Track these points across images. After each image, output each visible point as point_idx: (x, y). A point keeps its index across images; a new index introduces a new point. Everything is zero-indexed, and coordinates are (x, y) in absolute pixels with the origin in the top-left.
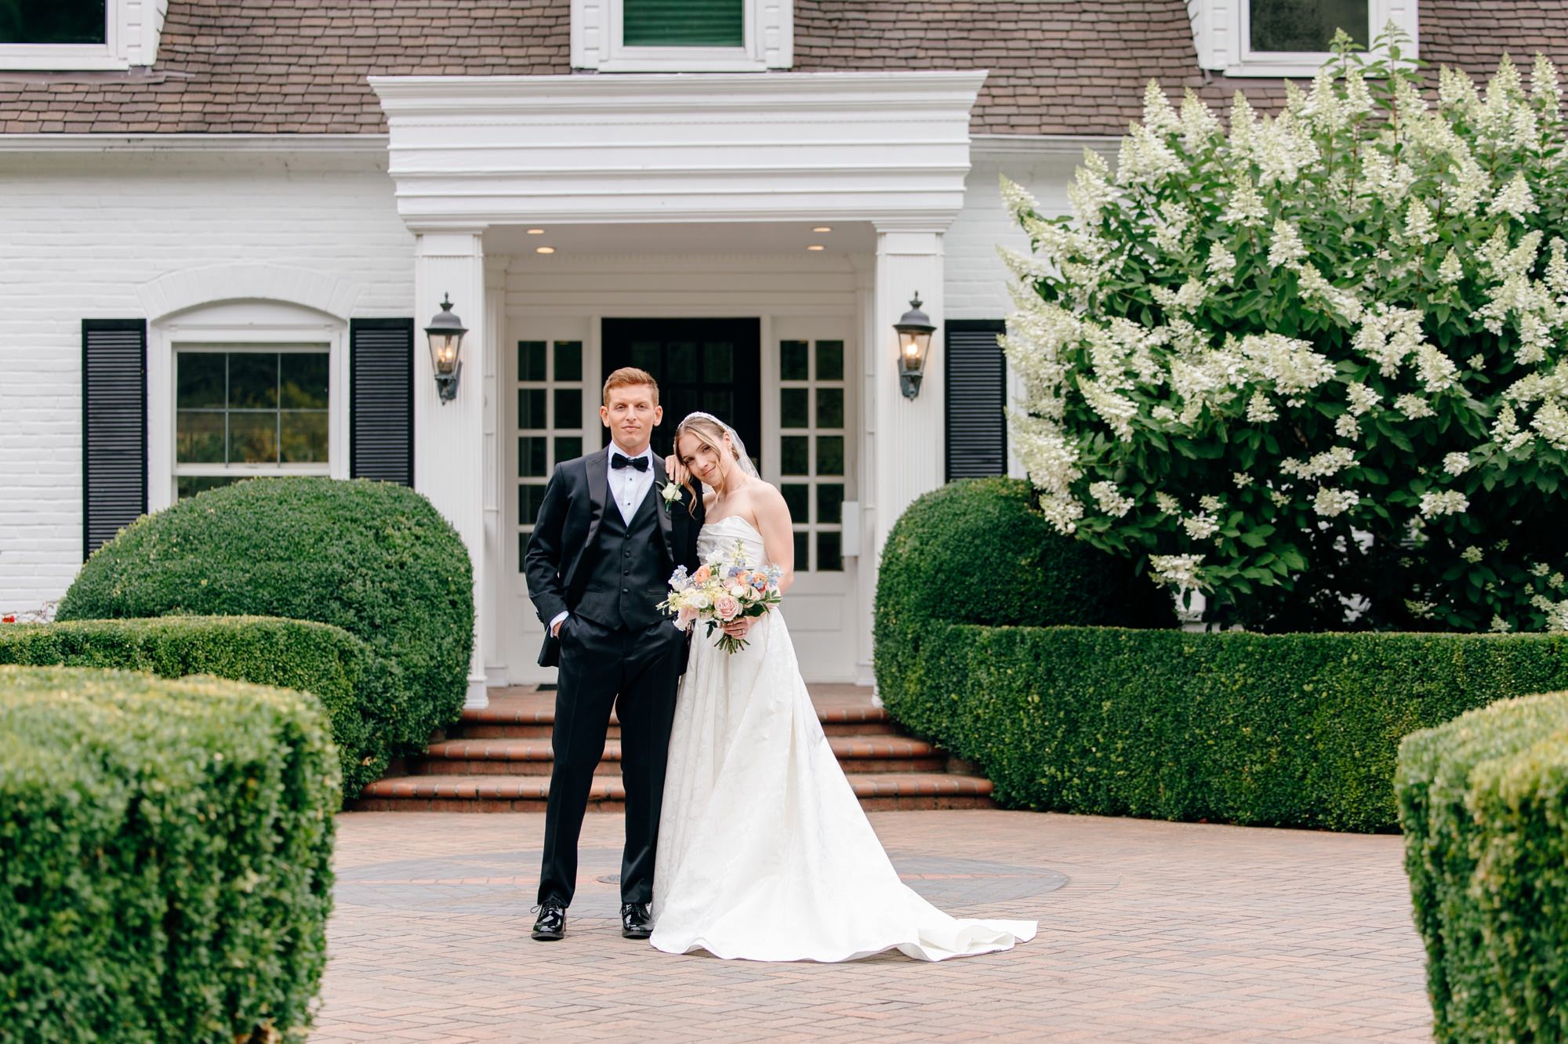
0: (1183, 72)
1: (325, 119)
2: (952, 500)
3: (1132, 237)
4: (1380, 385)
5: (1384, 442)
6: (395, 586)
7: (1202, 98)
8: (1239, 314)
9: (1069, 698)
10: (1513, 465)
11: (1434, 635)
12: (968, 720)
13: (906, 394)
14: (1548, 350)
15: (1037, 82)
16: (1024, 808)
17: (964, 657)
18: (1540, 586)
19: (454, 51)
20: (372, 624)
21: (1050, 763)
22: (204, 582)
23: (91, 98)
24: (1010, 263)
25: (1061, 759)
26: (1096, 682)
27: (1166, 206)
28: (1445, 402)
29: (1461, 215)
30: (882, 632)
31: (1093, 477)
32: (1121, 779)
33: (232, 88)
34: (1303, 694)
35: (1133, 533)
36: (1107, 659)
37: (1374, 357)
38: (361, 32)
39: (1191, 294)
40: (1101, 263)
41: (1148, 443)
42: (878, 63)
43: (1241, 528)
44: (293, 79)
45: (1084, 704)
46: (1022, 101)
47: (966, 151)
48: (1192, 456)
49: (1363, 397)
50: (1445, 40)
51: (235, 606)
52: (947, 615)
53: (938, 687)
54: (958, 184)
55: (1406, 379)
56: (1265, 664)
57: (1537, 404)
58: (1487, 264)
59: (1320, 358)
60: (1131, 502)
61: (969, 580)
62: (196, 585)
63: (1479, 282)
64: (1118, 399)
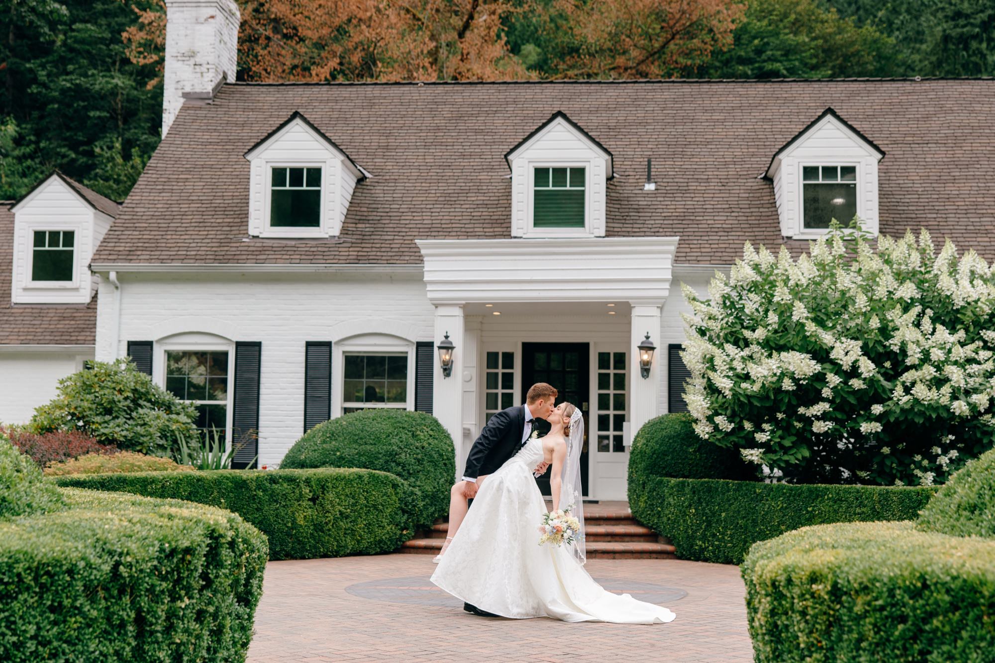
0: (774, 237)
1: (407, 258)
2: (661, 423)
3: (736, 309)
4: (843, 374)
5: (844, 399)
6: (419, 457)
7: (767, 248)
8: (782, 342)
9: (707, 511)
10: (903, 410)
11: (866, 486)
12: (665, 519)
13: (643, 376)
14: (921, 360)
15: (710, 242)
16: (689, 559)
17: (664, 492)
18: (918, 465)
19: (463, 230)
20: (409, 473)
21: (699, 540)
22: (338, 454)
23: (312, 249)
24: (685, 320)
25: (704, 538)
26: (719, 504)
27: (752, 295)
28: (871, 382)
29: (881, 299)
30: (631, 480)
31: (717, 414)
32: (730, 547)
33: (370, 245)
34: (808, 512)
35: (734, 438)
36: (724, 494)
37: (839, 361)
38: (425, 222)
39: (760, 333)
40: (722, 319)
41: (739, 399)
42: (642, 234)
43: (781, 437)
44: (396, 241)
45: (714, 514)
46: (703, 250)
47: (670, 272)
48: (758, 405)
49: (834, 380)
50: (892, 223)
51: (350, 464)
52: (657, 473)
53: (653, 505)
54: (667, 285)
55: (854, 372)
56: (791, 498)
57: (913, 384)
58: (892, 321)
59: (814, 362)
60: (733, 425)
61: (667, 458)
62: (335, 455)
63: (890, 328)
64: (725, 380)
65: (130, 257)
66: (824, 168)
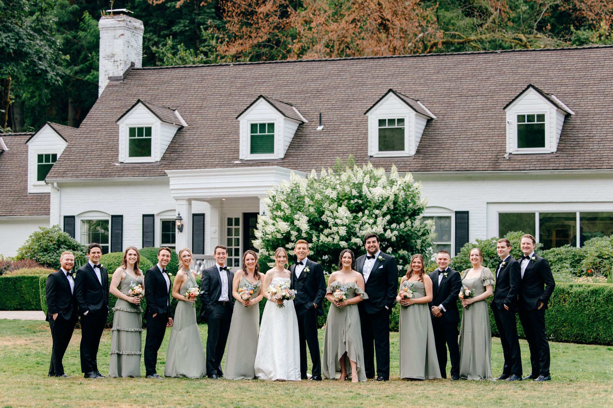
0: (365, 156)
23: (146, 169)
33: (173, 166)
65: (64, 175)
66: (389, 120)
